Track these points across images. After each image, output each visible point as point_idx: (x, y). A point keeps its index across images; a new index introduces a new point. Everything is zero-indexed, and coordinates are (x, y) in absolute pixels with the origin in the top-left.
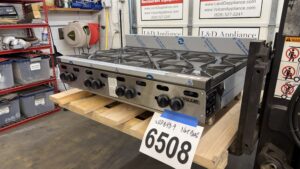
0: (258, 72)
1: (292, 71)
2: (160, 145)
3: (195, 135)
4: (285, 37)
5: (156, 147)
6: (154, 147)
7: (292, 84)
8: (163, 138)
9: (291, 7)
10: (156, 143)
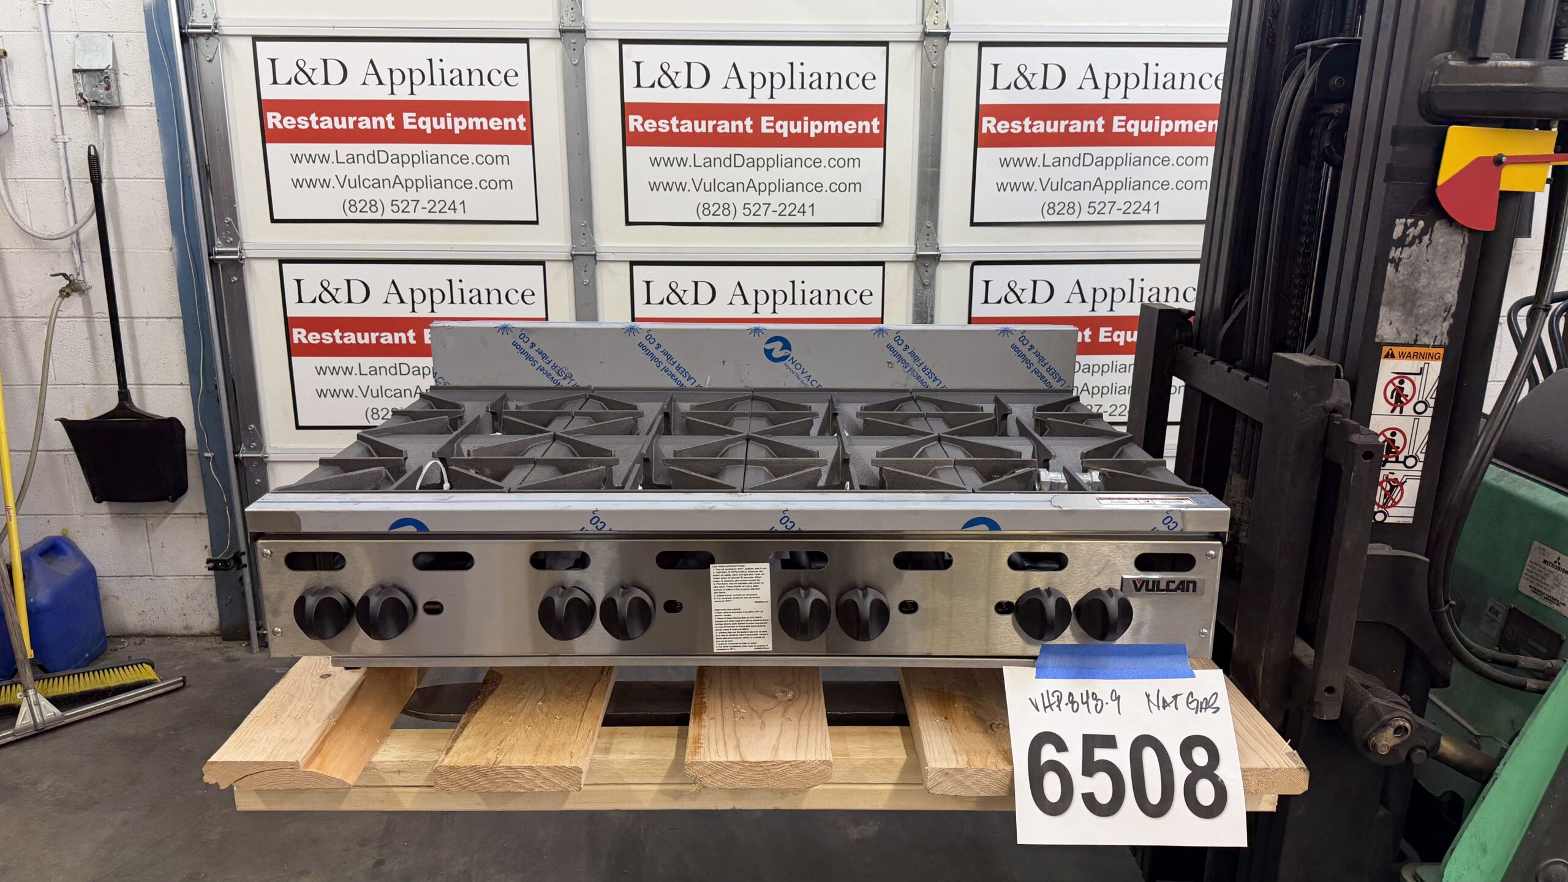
0: (1368, 455)
1: (1399, 441)
2: (1102, 787)
3: (1205, 705)
4: (1380, 345)
5: (1089, 799)
6: (1078, 802)
7: (1399, 476)
8: (1100, 754)
9: (1397, 263)
10: (1082, 784)
